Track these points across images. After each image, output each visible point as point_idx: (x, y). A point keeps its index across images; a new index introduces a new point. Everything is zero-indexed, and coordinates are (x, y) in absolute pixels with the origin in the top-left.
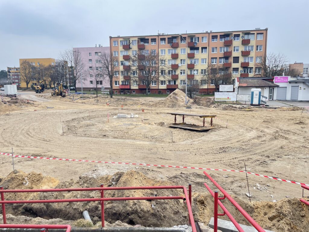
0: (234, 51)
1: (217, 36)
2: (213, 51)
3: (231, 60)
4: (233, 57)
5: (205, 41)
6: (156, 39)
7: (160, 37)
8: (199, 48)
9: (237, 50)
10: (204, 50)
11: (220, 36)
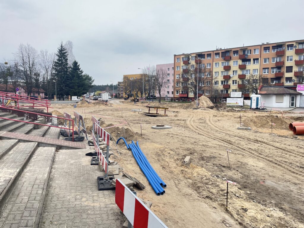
0: (288, 60)
1: (269, 47)
2: (265, 62)
3: (284, 70)
4: (287, 67)
5: (257, 52)
6: (211, 54)
7: (215, 52)
8: (250, 59)
9: (291, 60)
10: (255, 61)
11: (273, 47)
